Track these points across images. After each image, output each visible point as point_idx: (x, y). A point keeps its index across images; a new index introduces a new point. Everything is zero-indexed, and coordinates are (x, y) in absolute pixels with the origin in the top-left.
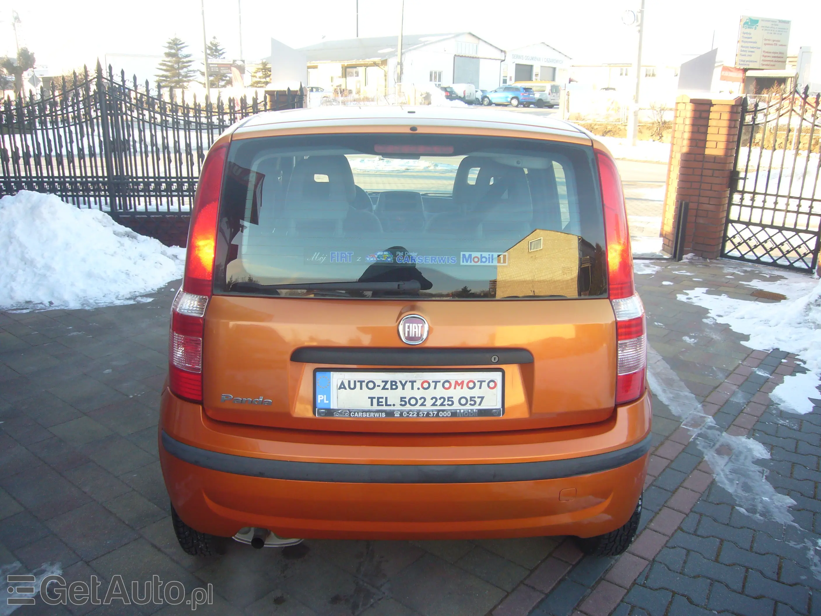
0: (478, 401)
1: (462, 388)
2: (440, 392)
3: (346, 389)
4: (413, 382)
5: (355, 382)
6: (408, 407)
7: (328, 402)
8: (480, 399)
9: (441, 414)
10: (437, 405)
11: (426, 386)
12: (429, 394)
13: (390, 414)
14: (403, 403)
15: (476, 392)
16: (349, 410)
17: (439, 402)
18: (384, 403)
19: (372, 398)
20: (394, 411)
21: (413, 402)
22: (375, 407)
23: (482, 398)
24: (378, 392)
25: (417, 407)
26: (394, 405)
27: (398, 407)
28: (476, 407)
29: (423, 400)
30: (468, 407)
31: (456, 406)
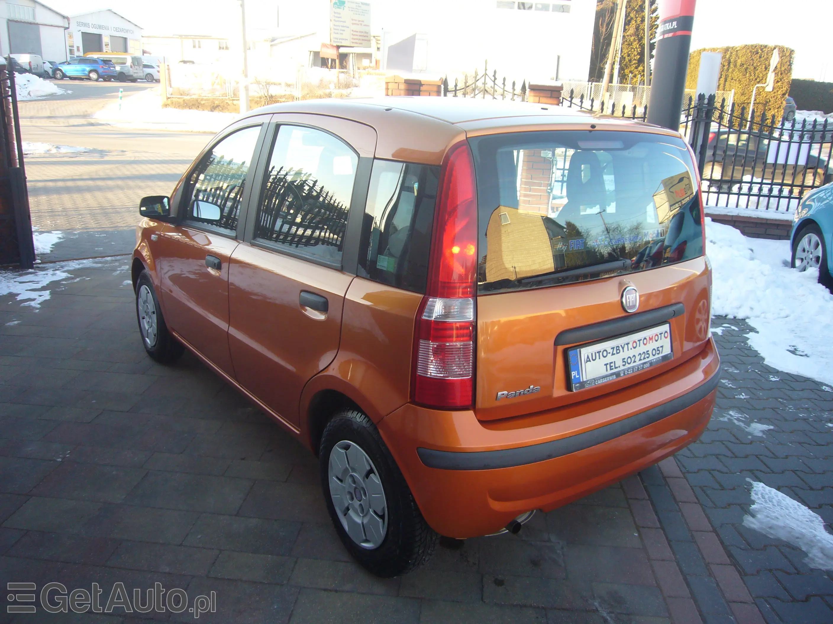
1: (652, 342)
2: (642, 349)
3: (590, 361)
5: (595, 353)
6: (627, 366)
7: (578, 376)
9: (646, 366)
12: (636, 352)
13: (618, 374)
14: (624, 363)
16: (594, 379)
18: (613, 367)
20: (620, 371)
22: (610, 372)
23: (662, 347)
24: (610, 359)
25: (632, 365)
26: (619, 367)
28: (661, 355)
29: (634, 357)
30: (657, 356)
31: (651, 358)
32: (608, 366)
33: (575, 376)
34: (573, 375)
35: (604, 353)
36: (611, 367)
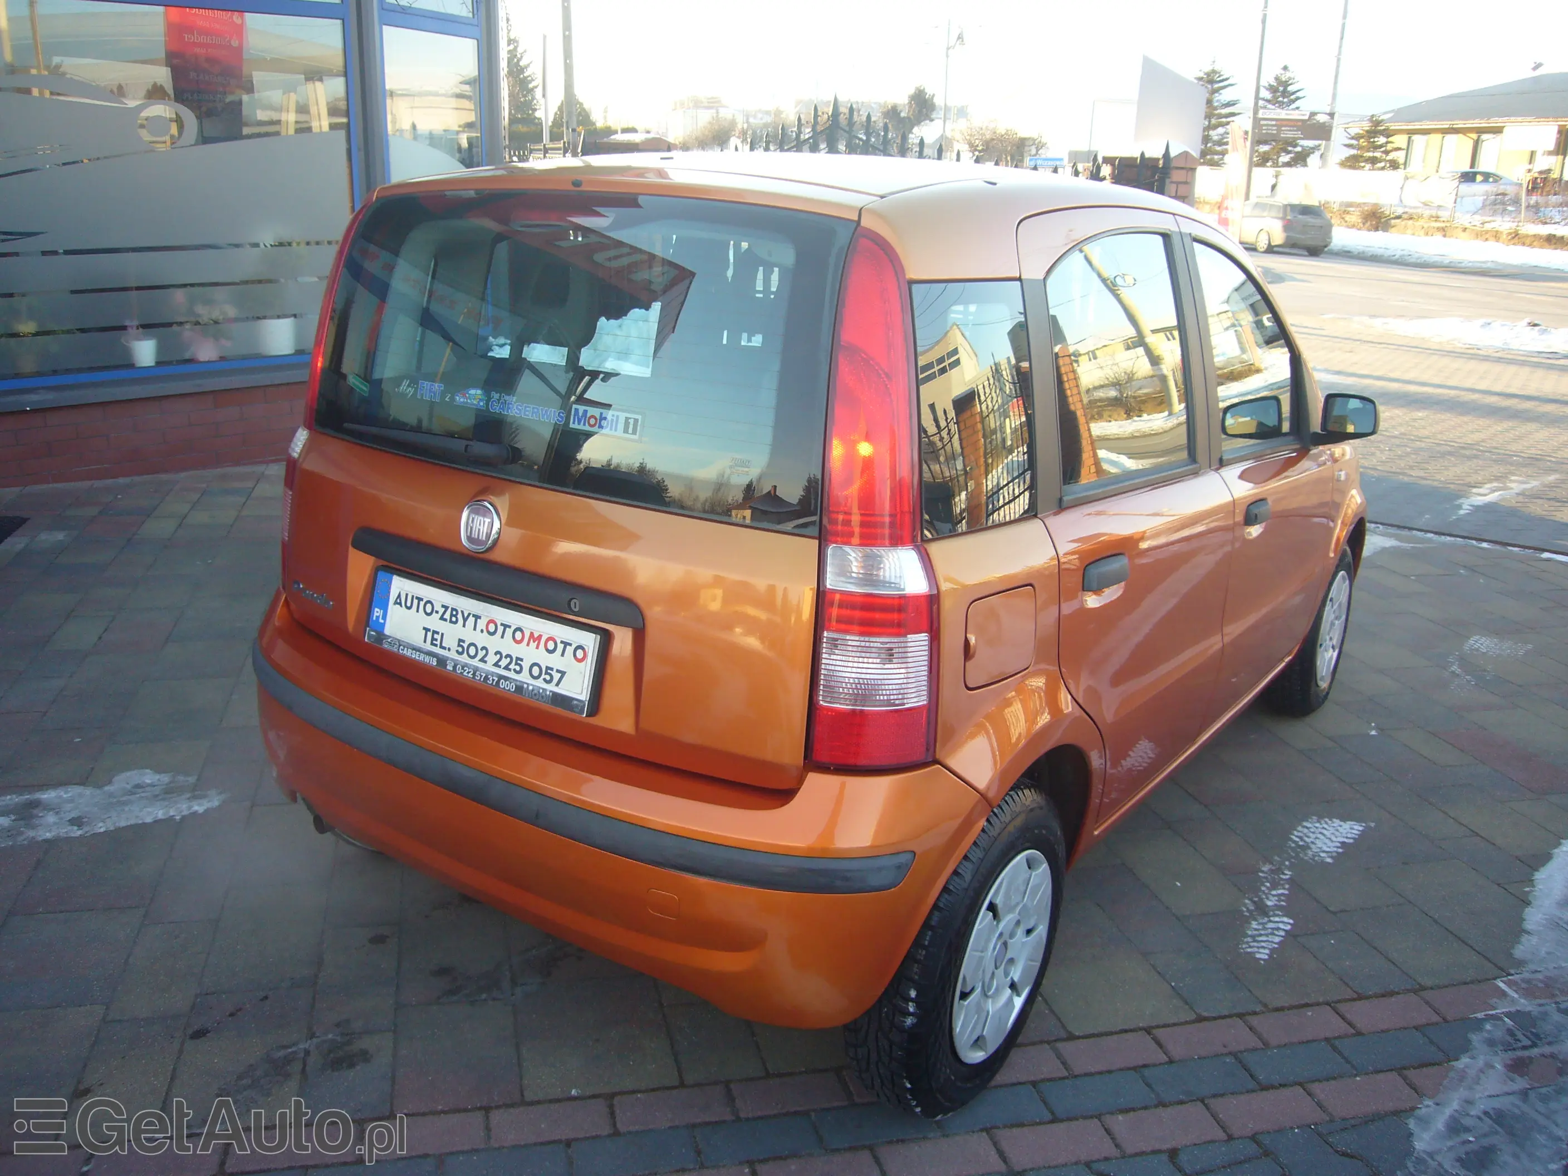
0: (557, 676)
1: (537, 648)
2: (506, 645)
3: (401, 606)
4: (477, 617)
5: (413, 596)
6: (464, 659)
8: (560, 675)
9: (503, 684)
10: (500, 667)
11: (493, 629)
14: (460, 649)
15: (554, 661)
17: (504, 662)
18: (438, 643)
19: (427, 630)
20: (448, 658)
21: (472, 651)
24: (434, 622)
25: (475, 662)
27: (453, 655)
28: (551, 687)
29: (484, 651)
30: (540, 683)
31: (524, 677)
32: (430, 634)
33: (378, 617)
34: (376, 614)
35: (428, 607)
36: (433, 639)
